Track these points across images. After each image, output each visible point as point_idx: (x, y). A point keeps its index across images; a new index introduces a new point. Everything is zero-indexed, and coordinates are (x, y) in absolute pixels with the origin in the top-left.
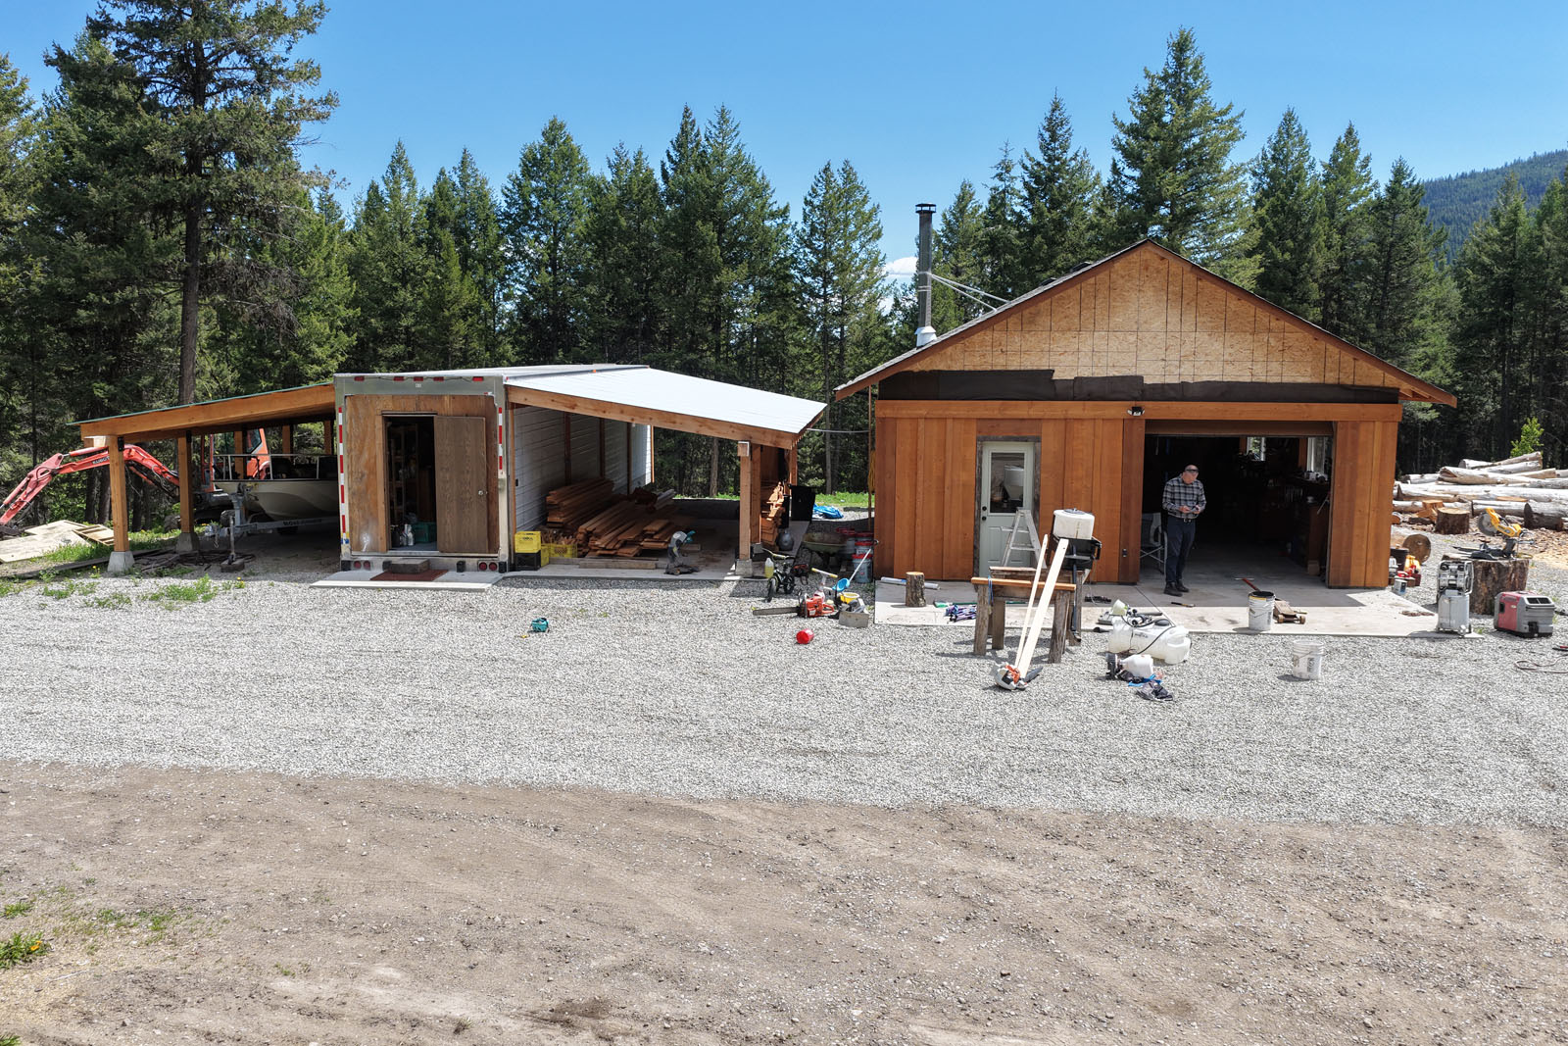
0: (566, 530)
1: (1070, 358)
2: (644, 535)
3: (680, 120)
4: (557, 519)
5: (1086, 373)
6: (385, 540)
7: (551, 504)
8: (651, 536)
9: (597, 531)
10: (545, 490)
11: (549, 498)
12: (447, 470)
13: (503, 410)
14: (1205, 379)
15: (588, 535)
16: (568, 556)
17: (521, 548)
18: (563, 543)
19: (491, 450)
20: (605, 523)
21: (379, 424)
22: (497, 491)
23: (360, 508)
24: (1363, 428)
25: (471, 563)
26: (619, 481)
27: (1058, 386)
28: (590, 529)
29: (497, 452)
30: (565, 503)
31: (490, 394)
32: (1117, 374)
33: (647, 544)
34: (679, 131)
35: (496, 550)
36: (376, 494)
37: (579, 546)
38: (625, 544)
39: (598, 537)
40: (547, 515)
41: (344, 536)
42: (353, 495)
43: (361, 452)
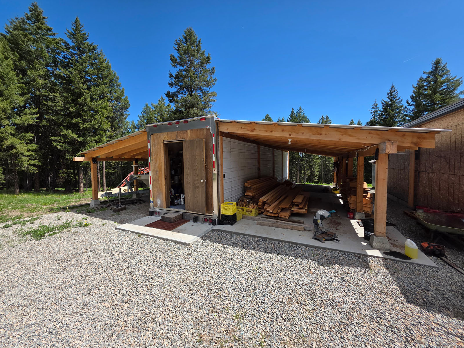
0: (254, 200)
2: (293, 204)
3: (291, 111)
4: (249, 194)
6: (165, 203)
7: (247, 187)
8: (298, 205)
9: (268, 201)
10: (245, 181)
11: (246, 184)
12: (188, 168)
13: (215, 135)
15: (264, 203)
16: (252, 215)
17: (224, 212)
18: (251, 206)
19: (208, 157)
20: (273, 196)
21: (162, 147)
22: (212, 180)
23: (157, 187)
25: (201, 217)
26: (279, 178)
28: (265, 200)
29: (212, 159)
30: (253, 187)
31: (208, 127)
33: (295, 210)
34: (291, 113)
35: (212, 212)
36: (162, 181)
37: (259, 208)
38: (283, 210)
39: (269, 205)
40: (246, 192)
41: (151, 199)
42: (154, 180)
43: (156, 161)
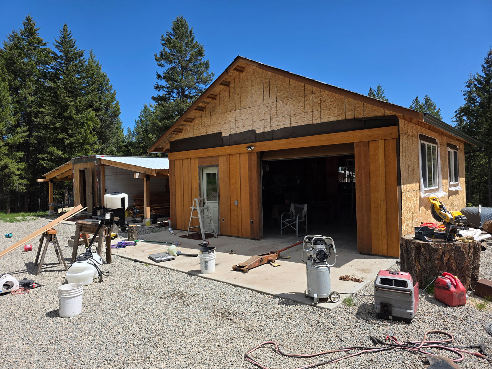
1: (227, 125)
5: (233, 132)
12: (87, 186)
13: (98, 166)
14: (283, 127)
19: (94, 179)
21: (78, 172)
23: (76, 199)
24: (372, 145)
27: (224, 139)
29: (96, 180)
31: (95, 161)
32: (245, 130)
42: (75, 194)
43: (76, 181)
